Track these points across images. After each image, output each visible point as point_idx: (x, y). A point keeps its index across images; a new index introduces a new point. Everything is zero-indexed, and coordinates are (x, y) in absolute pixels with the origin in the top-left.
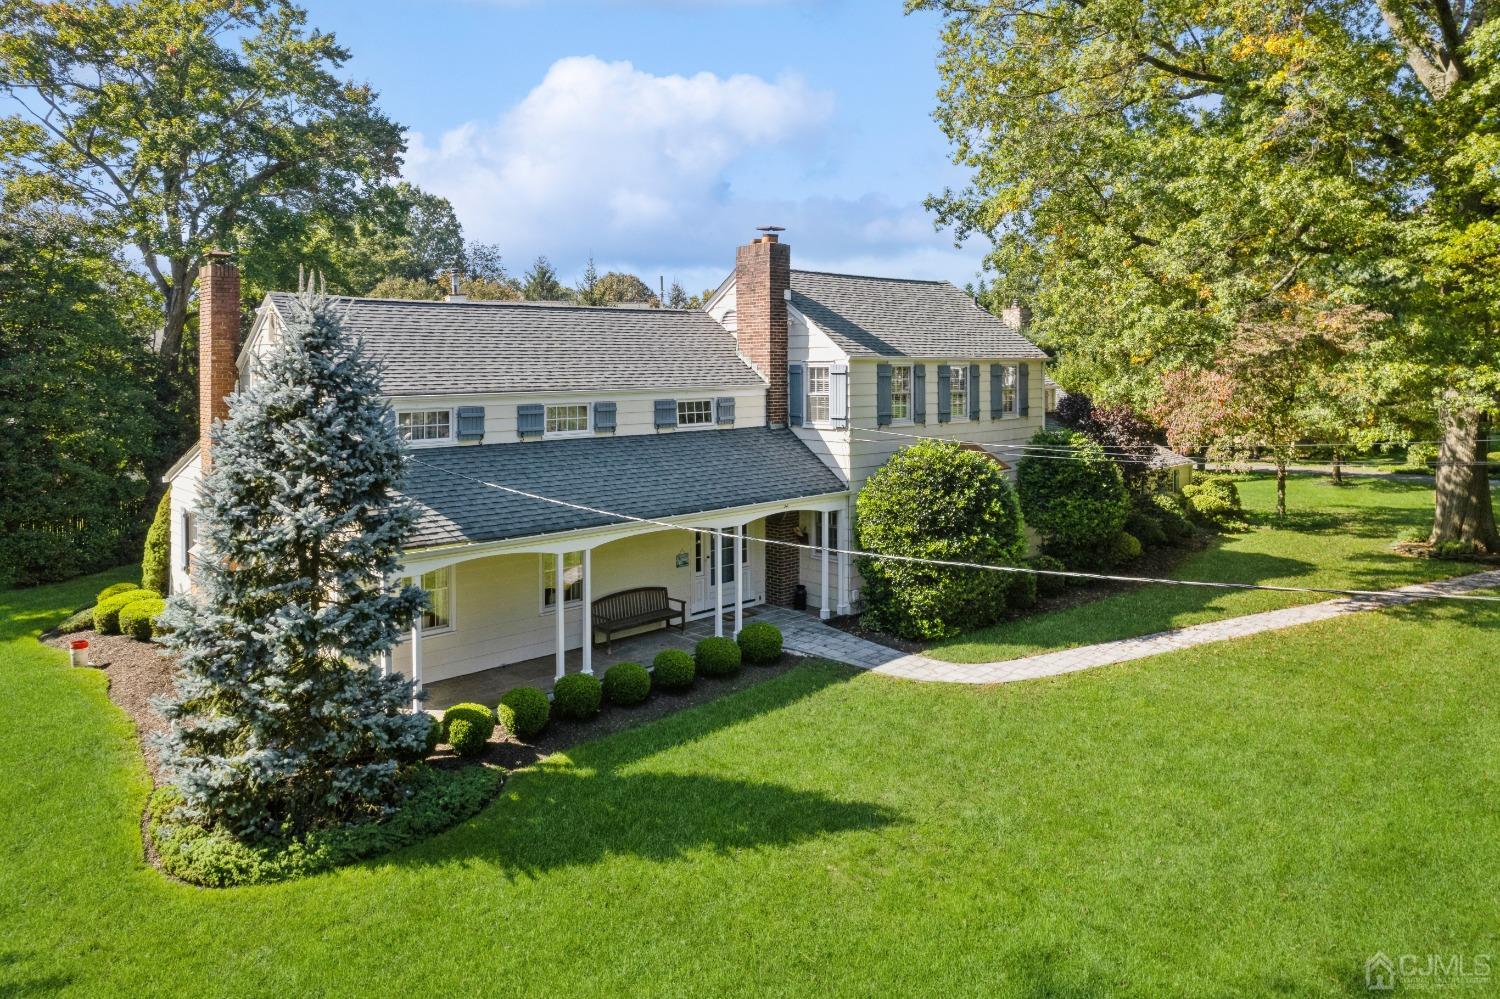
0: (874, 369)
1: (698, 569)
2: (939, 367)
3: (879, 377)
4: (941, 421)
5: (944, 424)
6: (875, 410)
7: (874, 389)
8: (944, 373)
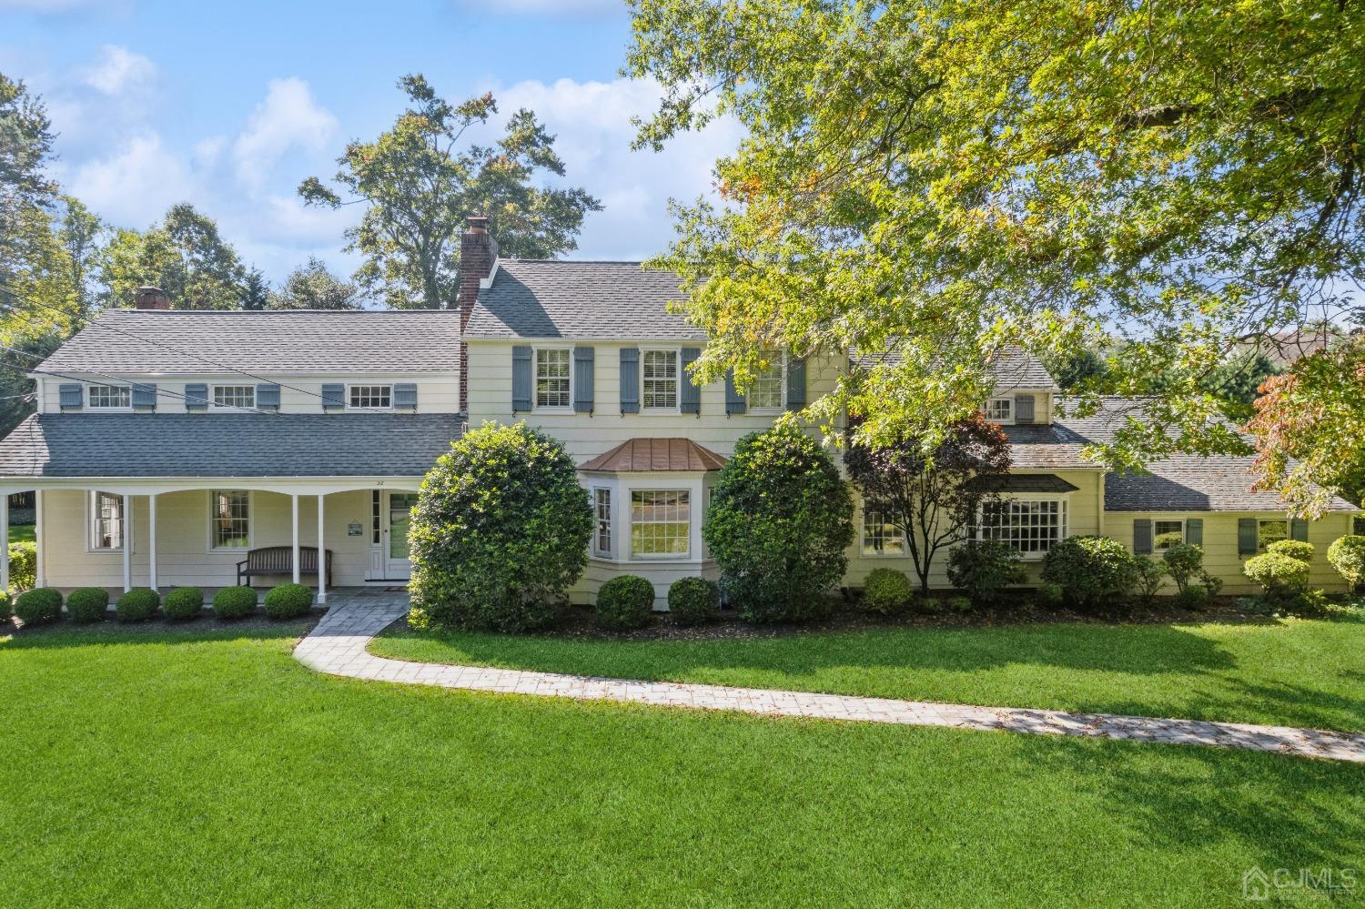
0: (510, 351)
1: (377, 540)
2: (622, 351)
3: (515, 360)
4: (622, 412)
5: (628, 416)
6: (510, 394)
7: (509, 373)
8: (628, 358)
